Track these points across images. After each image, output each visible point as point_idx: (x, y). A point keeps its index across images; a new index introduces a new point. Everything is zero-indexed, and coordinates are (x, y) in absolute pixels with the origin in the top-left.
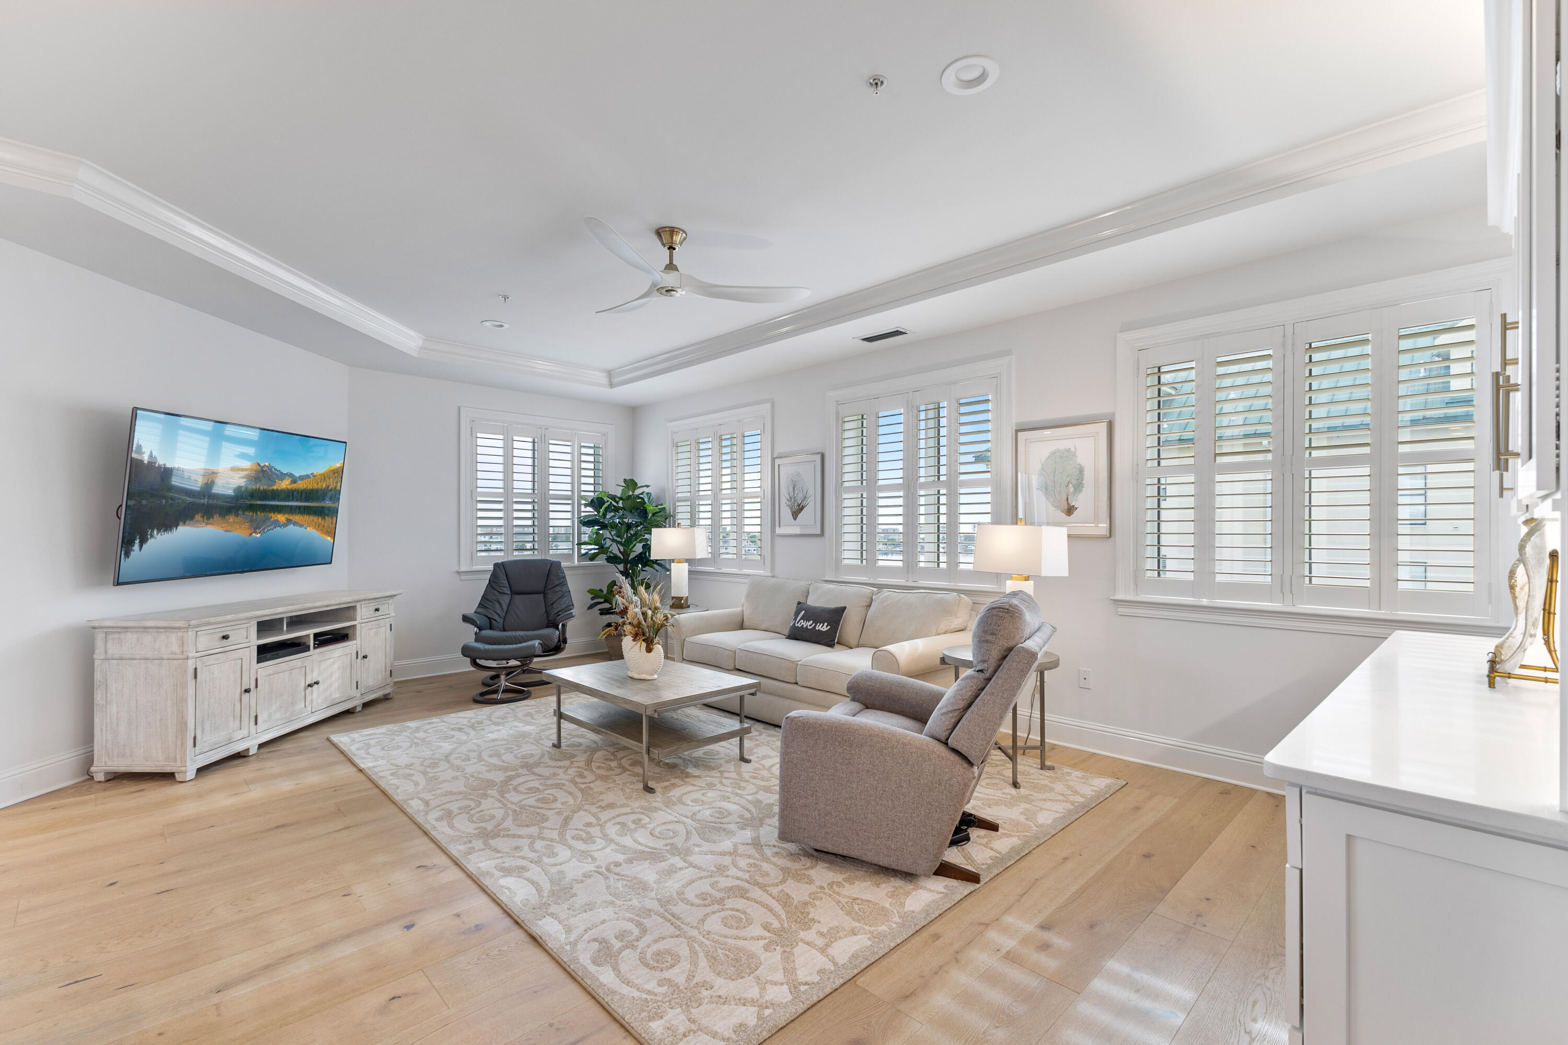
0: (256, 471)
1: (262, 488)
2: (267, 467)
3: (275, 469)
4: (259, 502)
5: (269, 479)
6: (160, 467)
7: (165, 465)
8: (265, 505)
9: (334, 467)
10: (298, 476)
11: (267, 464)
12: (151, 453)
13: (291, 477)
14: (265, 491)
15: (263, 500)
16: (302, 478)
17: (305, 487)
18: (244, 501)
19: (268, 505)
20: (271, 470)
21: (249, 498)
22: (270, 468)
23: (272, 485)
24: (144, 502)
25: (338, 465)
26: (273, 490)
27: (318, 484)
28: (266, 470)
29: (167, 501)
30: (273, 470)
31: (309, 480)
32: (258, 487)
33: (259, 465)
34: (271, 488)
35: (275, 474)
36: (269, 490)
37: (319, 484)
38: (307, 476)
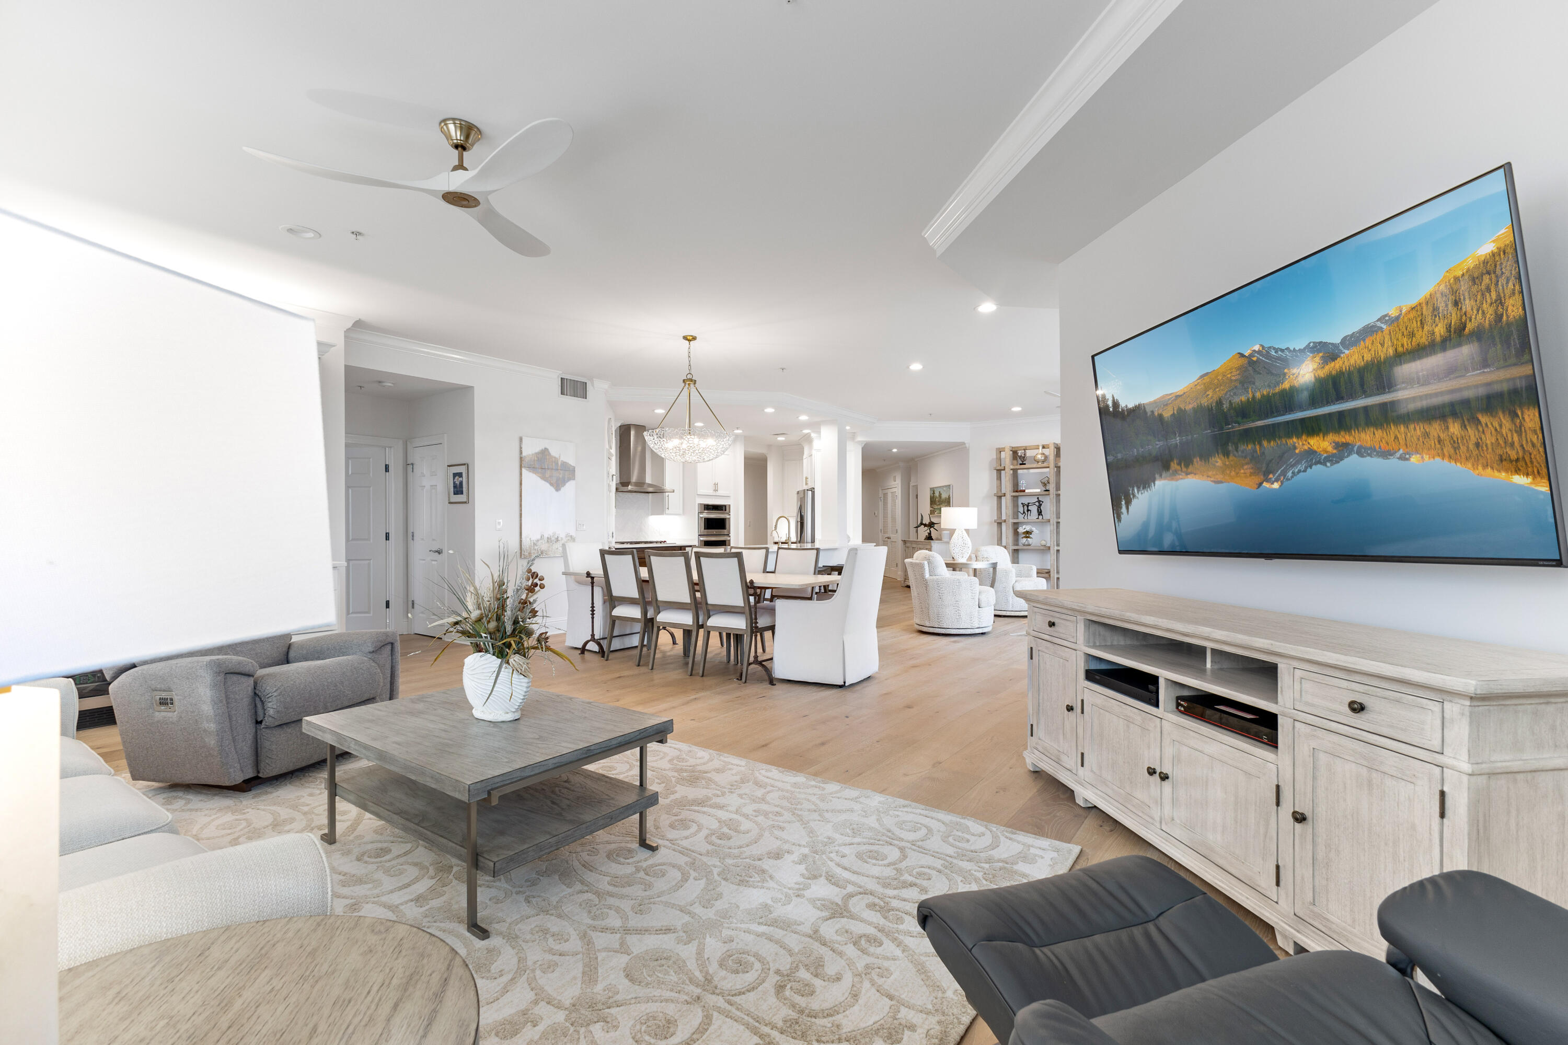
0: (1239, 369)
1: (1258, 395)
2: (1259, 352)
3: (1276, 350)
4: (1260, 423)
5: (1270, 373)
6: (1123, 410)
7: (1126, 406)
8: (1274, 425)
9: (1470, 263)
10: (1339, 341)
11: (1257, 348)
12: (1113, 398)
13: (1319, 351)
14: (1267, 399)
15: (1267, 417)
16: (1351, 341)
17: (1368, 357)
18: (1233, 427)
19: (1279, 424)
20: (1267, 356)
21: (1239, 419)
22: (1265, 352)
23: (1278, 384)
24: (1119, 456)
25: (1487, 248)
26: (1284, 391)
27: (1412, 335)
28: (1258, 361)
29: (1138, 451)
30: (1273, 353)
31: (1378, 337)
32: (1250, 396)
33: (1242, 355)
34: (1277, 390)
35: (1279, 358)
36: (1274, 395)
37: (1419, 334)
38: (1369, 331)
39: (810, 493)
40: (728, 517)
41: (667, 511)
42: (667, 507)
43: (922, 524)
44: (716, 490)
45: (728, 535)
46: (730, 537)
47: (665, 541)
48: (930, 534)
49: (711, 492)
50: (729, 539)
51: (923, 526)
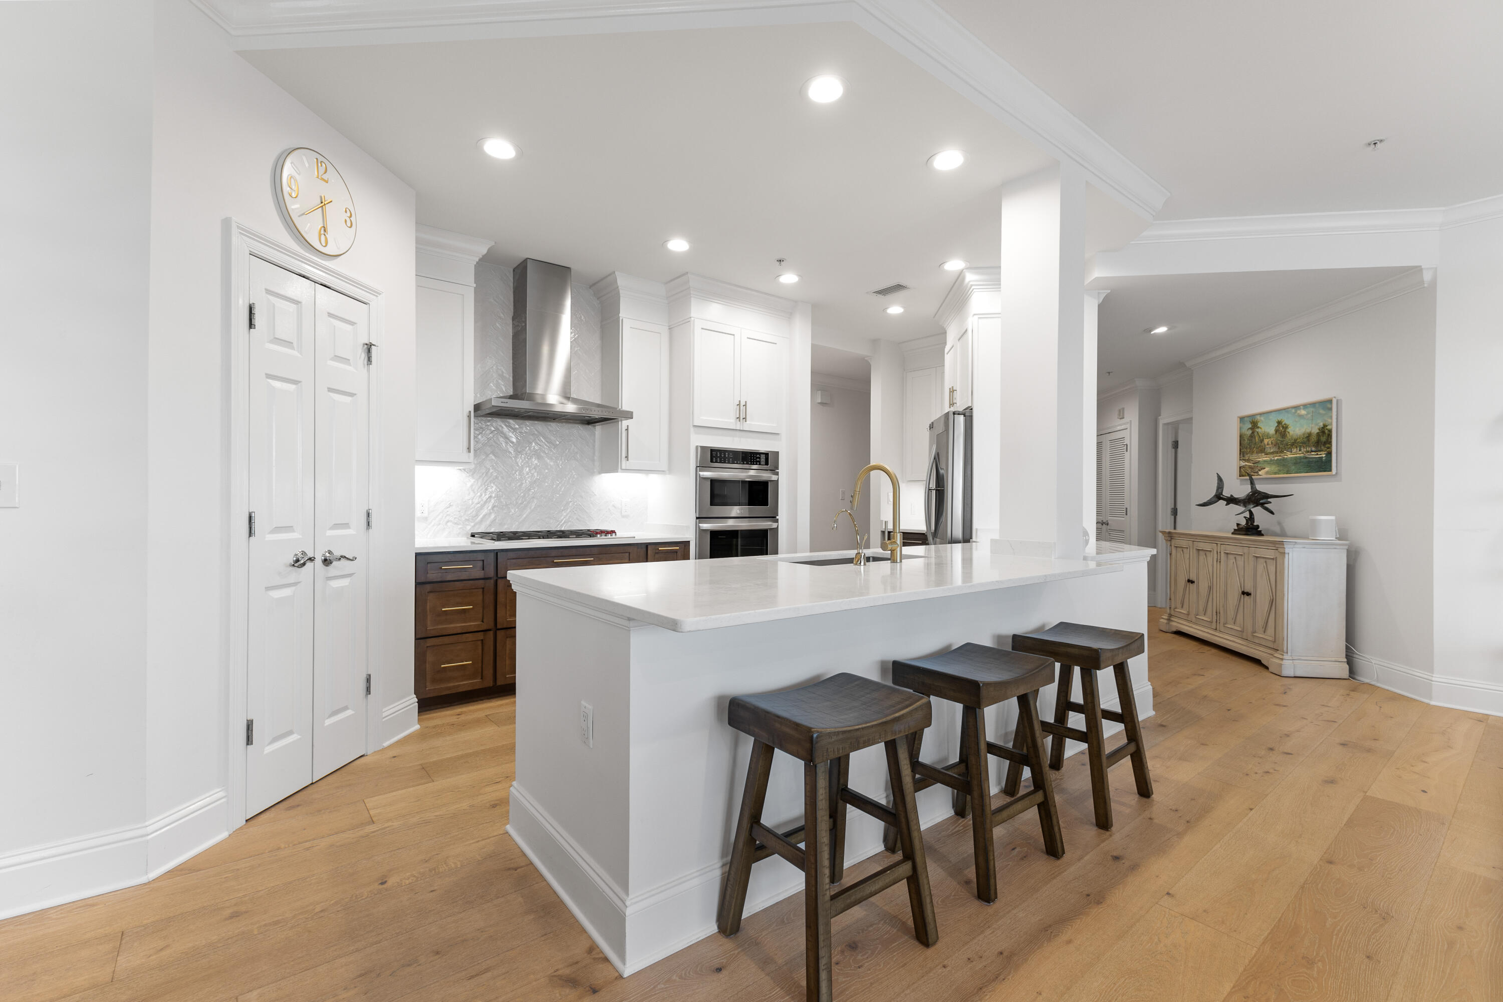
39: (961, 418)
40: (774, 478)
41: (625, 464)
42: (624, 455)
43: (1218, 497)
44: (742, 417)
45: (774, 518)
46: (777, 521)
47: (613, 532)
48: (1251, 519)
49: (730, 421)
50: (774, 525)
51: (1222, 503)
